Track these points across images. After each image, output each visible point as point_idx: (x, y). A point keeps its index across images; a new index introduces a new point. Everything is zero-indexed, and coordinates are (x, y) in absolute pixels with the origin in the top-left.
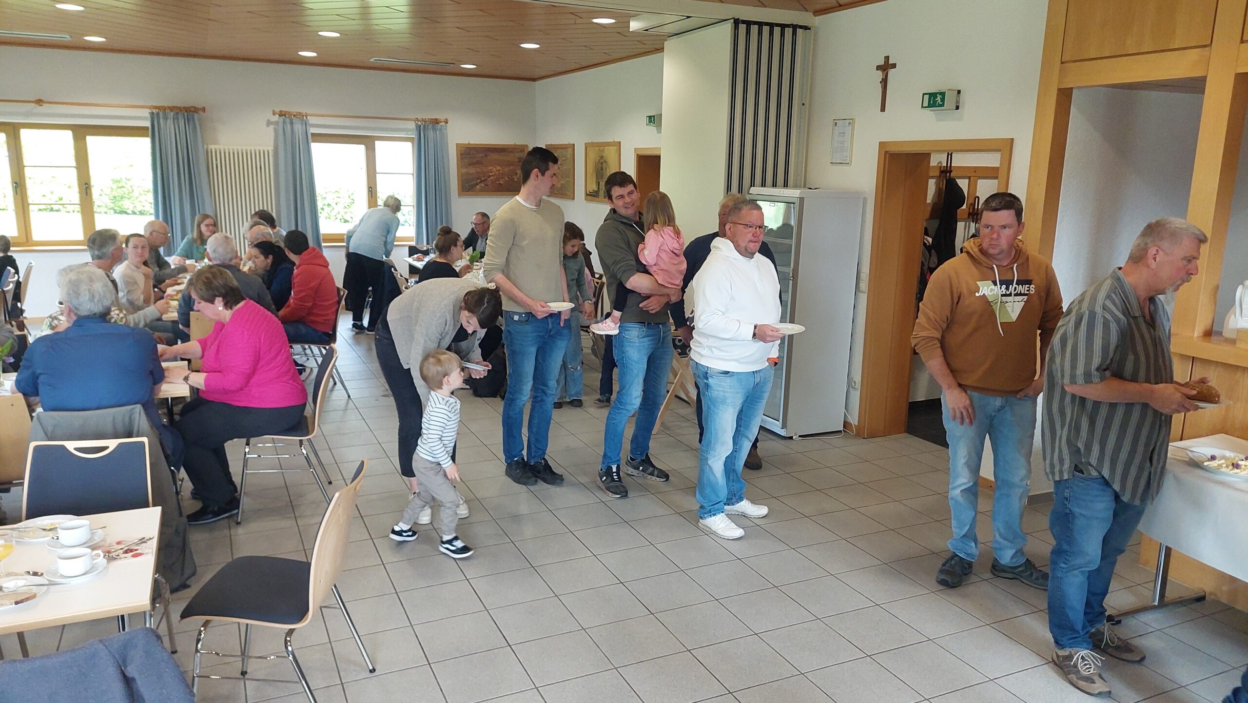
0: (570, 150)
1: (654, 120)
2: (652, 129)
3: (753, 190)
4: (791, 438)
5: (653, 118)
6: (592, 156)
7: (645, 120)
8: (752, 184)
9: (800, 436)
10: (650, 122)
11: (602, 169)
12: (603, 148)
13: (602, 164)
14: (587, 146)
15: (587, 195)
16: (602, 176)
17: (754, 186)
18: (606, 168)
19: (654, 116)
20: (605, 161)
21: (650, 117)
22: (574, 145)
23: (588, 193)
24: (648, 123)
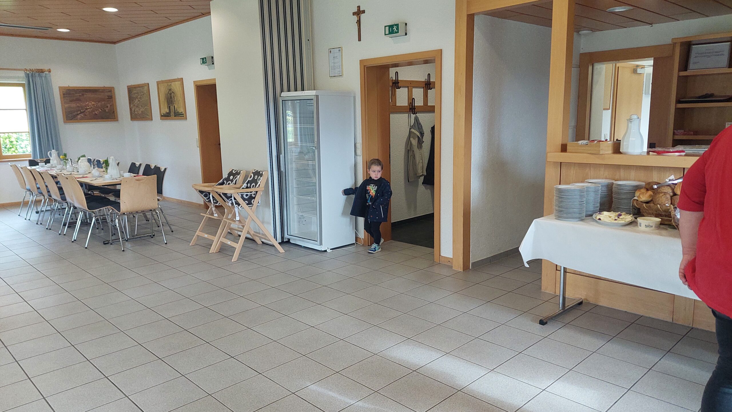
0: (146, 87)
1: (206, 61)
2: (205, 67)
3: (283, 94)
4: (326, 251)
6: (164, 89)
7: (199, 61)
9: (331, 249)
11: (171, 97)
12: (170, 83)
13: (171, 94)
14: (158, 83)
15: (162, 116)
16: (172, 102)
18: (174, 97)
20: (173, 92)
21: (203, 59)
22: (148, 84)
24: (202, 63)
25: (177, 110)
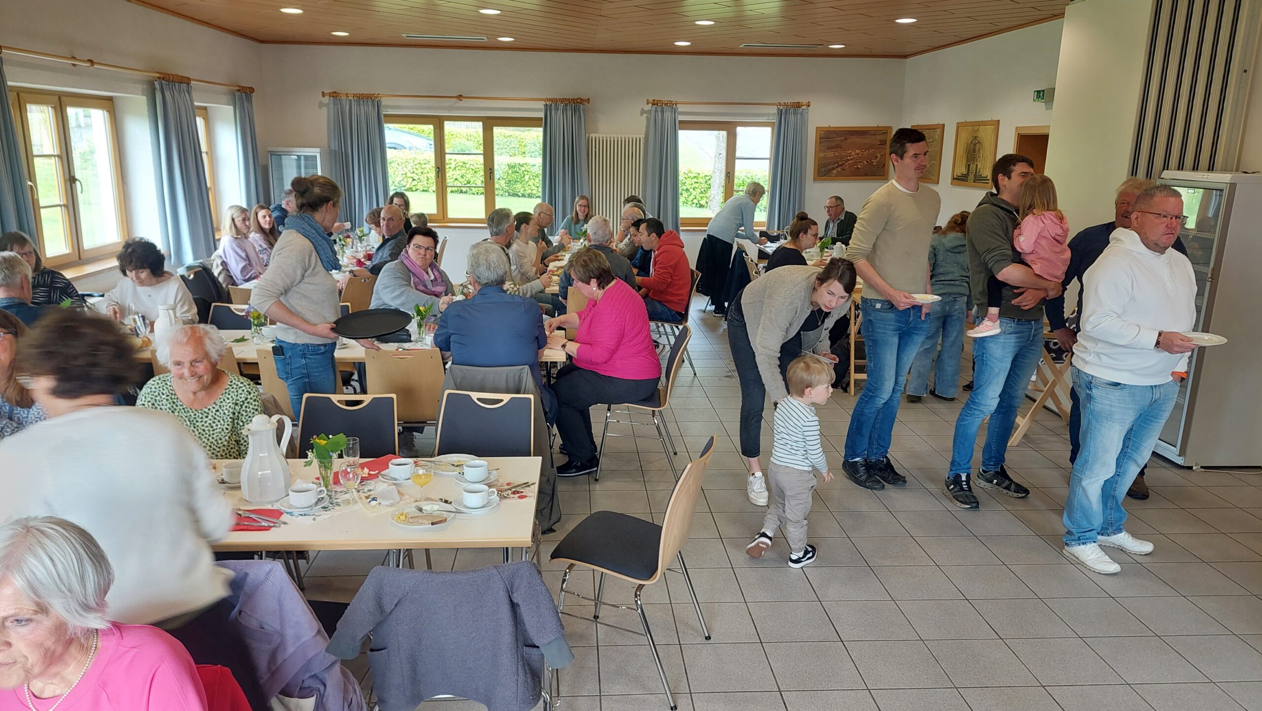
0: (939, 131)
1: (1043, 95)
2: (1040, 105)
3: (1166, 174)
4: (1190, 468)
5: (1042, 93)
6: (965, 137)
7: (1032, 95)
8: (1166, 166)
9: (1202, 467)
10: (1038, 97)
11: (974, 151)
12: (978, 127)
13: (975, 145)
14: (959, 126)
15: (954, 179)
16: (974, 158)
17: (1167, 169)
18: (979, 150)
19: (1043, 91)
20: (979, 142)
21: (1039, 92)
22: (944, 125)
23: (955, 176)
24: (1035, 99)
25: (979, 171)
